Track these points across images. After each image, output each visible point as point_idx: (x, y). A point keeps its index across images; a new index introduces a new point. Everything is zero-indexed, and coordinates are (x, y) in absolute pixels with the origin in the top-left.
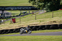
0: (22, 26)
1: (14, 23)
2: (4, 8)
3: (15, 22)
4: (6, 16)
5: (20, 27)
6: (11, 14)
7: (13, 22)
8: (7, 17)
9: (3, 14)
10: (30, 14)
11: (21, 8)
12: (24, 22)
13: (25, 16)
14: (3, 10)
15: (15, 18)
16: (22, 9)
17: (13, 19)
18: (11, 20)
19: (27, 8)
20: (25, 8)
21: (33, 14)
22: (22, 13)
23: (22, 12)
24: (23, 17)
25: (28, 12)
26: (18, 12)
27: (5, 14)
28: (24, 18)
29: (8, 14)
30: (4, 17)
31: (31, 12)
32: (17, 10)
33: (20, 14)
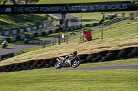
0: (108, 47)
1: (88, 42)
2: (67, 8)
3: (90, 39)
4: (70, 24)
5: (103, 50)
6: (82, 21)
7: (85, 39)
8: (74, 27)
9: (64, 22)
10: (125, 19)
11: (103, 7)
12: (112, 39)
13: (113, 25)
14: (64, 13)
15: (90, 30)
16: (106, 8)
17: (85, 33)
18: (82, 34)
19: (118, 6)
20: (114, 7)
21: (133, 19)
22: (106, 18)
23: (106, 16)
24: (108, 27)
25: (120, 14)
26: (98, 17)
27: (67, 20)
28: (111, 28)
29: (74, 20)
30: (67, 27)
31: (127, 14)
32: (95, 11)
33: (103, 20)
